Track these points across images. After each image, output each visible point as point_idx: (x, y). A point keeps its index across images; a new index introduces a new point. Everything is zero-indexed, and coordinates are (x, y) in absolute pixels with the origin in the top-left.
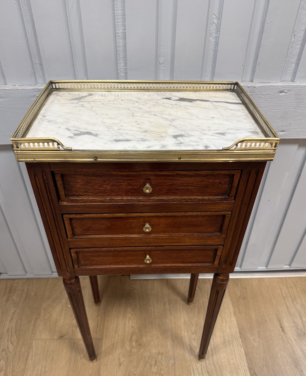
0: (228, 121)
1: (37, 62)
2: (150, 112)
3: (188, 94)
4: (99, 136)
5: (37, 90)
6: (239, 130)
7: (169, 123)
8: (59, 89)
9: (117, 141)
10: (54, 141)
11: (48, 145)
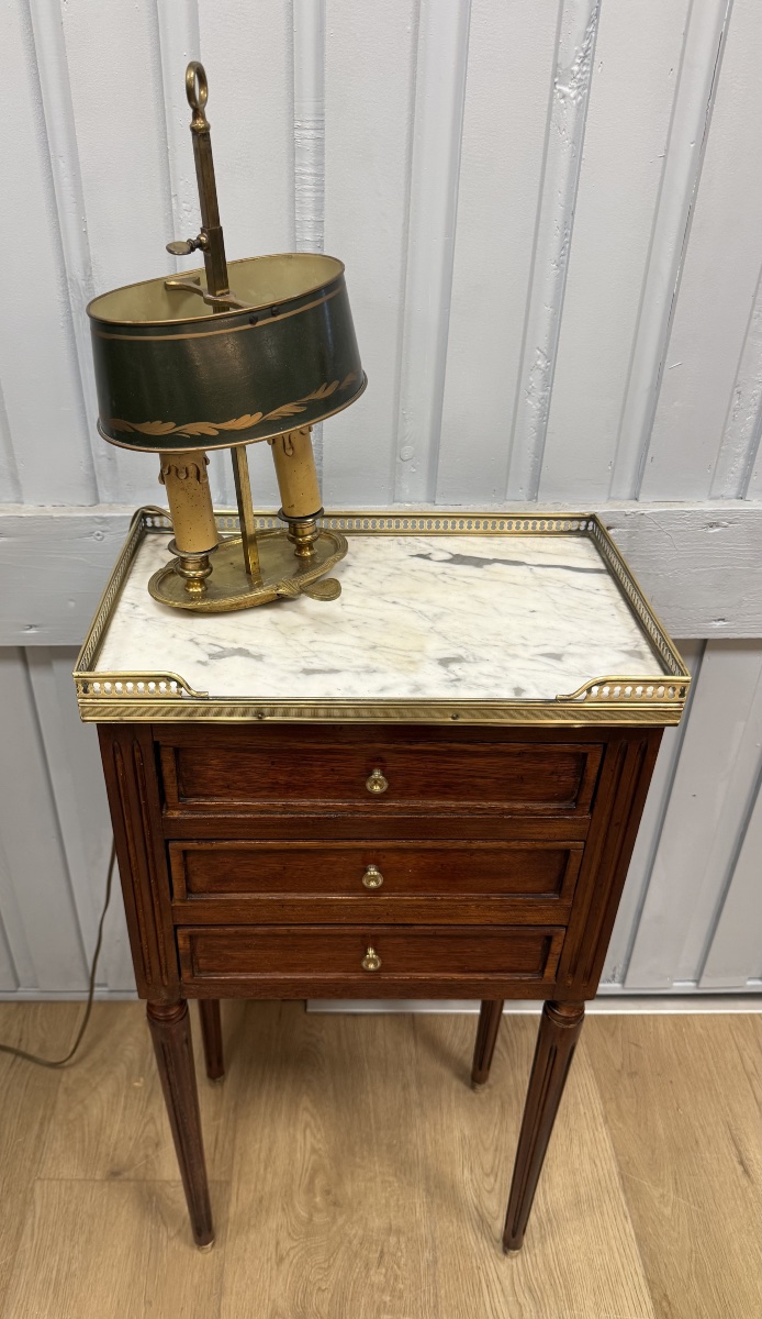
0: (570, 621)
1: (103, 453)
2: (383, 594)
3: (474, 544)
4: (266, 659)
5: (97, 520)
6: (596, 645)
7: (428, 624)
8: (162, 528)
9: (308, 672)
10: (169, 679)
11: (157, 686)
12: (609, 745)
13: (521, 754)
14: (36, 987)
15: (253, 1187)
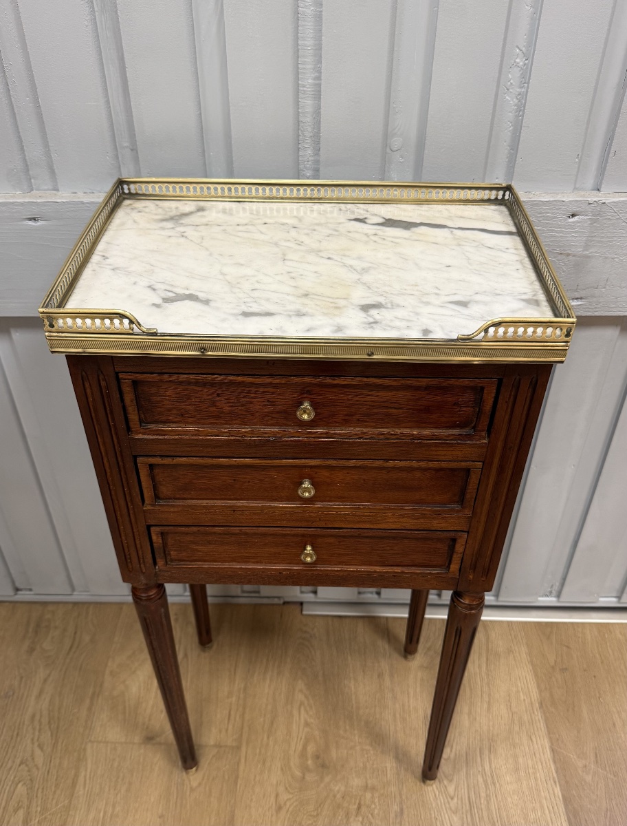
0: (480, 275)
2: (320, 251)
3: (405, 210)
4: (212, 304)
6: (499, 295)
7: (355, 276)
8: (137, 194)
9: (246, 314)
10: (122, 316)
11: (112, 322)
12: (504, 380)
13: (427, 388)
14: (88, 592)
15: (258, 751)
